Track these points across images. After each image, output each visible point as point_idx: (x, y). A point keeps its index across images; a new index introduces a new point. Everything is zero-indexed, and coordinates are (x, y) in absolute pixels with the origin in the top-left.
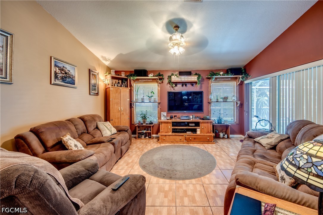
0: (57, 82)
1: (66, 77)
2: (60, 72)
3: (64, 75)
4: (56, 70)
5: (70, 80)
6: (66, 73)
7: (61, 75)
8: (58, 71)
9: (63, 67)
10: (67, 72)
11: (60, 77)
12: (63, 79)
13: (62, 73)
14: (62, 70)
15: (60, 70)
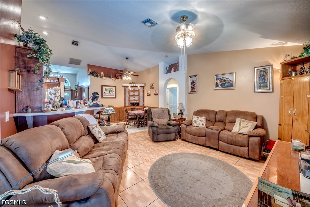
0: (218, 88)
1: (224, 84)
2: (220, 82)
3: (223, 83)
4: (217, 81)
5: (228, 84)
6: (225, 81)
7: (221, 83)
8: (218, 81)
9: (223, 77)
10: (226, 79)
11: (220, 84)
12: (222, 86)
13: (221, 82)
14: (221, 80)
15: (220, 80)
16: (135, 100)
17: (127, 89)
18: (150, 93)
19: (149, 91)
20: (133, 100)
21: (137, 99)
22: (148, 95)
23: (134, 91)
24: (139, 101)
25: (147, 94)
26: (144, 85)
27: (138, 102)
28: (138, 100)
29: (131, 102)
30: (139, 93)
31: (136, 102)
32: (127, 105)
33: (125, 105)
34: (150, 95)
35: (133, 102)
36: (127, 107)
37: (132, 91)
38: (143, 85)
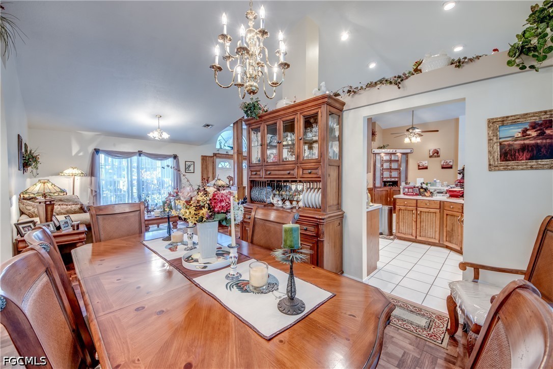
16: (393, 176)
17: (378, 157)
18: (427, 165)
19: (426, 162)
20: (388, 176)
21: (395, 174)
22: (419, 169)
23: (391, 161)
24: (399, 178)
25: (419, 166)
26: (411, 151)
27: (397, 179)
28: (397, 176)
29: (385, 180)
30: (400, 166)
31: (393, 180)
32: (378, 184)
33: (374, 184)
34: (426, 168)
35: (389, 180)
36: (378, 187)
37: (386, 161)
38: (408, 151)
